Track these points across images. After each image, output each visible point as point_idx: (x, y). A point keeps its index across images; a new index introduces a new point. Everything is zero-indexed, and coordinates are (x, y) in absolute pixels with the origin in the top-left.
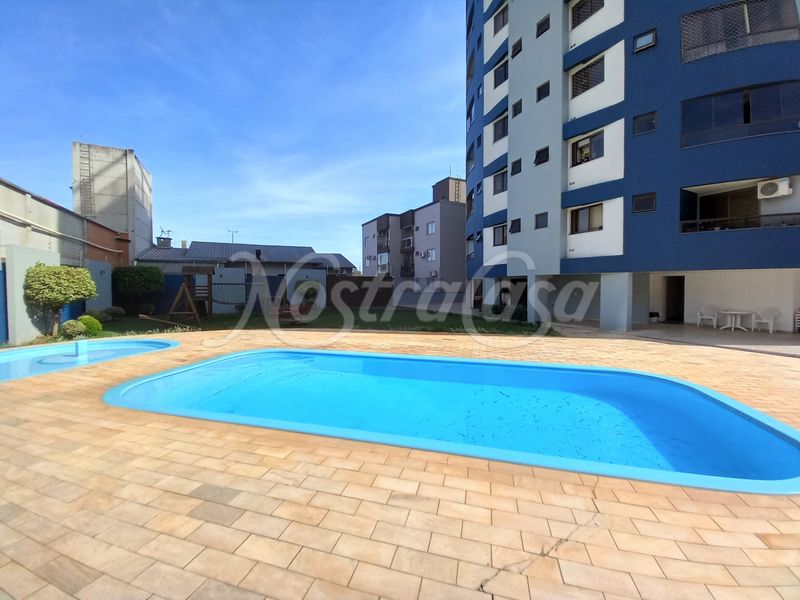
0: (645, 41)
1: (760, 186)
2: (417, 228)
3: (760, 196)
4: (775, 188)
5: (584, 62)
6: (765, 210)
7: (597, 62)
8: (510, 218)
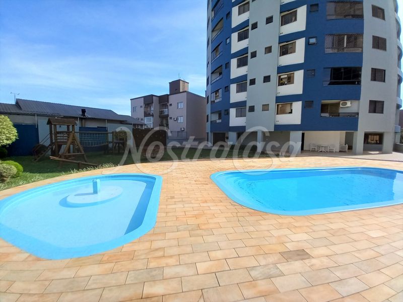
0: (313, 41)
1: (341, 102)
2: (171, 105)
3: (341, 106)
4: (346, 104)
5: (287, 42)
6: (341, 111)
7: (292, 43)
8: (248, 105)
